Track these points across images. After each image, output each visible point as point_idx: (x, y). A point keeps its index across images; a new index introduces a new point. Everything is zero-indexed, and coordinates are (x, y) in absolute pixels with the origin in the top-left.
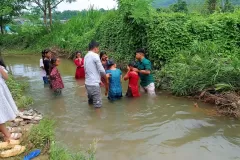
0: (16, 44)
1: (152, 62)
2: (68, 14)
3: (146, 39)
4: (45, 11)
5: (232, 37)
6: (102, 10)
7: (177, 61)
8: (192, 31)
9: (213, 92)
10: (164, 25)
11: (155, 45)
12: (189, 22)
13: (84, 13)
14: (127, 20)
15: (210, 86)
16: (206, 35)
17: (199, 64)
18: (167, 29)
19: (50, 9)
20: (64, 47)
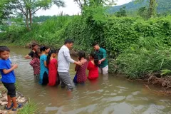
1: (108, 53)
2: (43, 18)
3: (103, 36)
4: (27, 16)
5: (167, 34)
7: (128, 52)
8: (138, 30)
9: (159, 76)
10: (117, 25)
11: (111, 40)
12: (135, 23)
13: (55, 17)
14: (90, 21)
16: (149, 33)
18: (120, 29)
19: (31, 15)
20: (41, 41)
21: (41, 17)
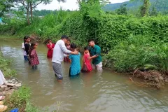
0: (5, 31)
1: (102, 48)
2: (44, 12)
3: (98, 32)
4: (28, 9)
5: (156, 33)
6: (69, 11)
7: (119, 48)
8: (129, 28)
10: (111, 23)
11: (104, 36)
12: (128, 21)
13: (55, 12)
14: (86, 18)
15: (140, 66)
16: (139, 31)
17: (134, 51)
18: (112, 26)
19: (31, 8)
20: (41, 35)
21: (42, 11)
